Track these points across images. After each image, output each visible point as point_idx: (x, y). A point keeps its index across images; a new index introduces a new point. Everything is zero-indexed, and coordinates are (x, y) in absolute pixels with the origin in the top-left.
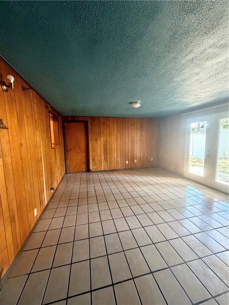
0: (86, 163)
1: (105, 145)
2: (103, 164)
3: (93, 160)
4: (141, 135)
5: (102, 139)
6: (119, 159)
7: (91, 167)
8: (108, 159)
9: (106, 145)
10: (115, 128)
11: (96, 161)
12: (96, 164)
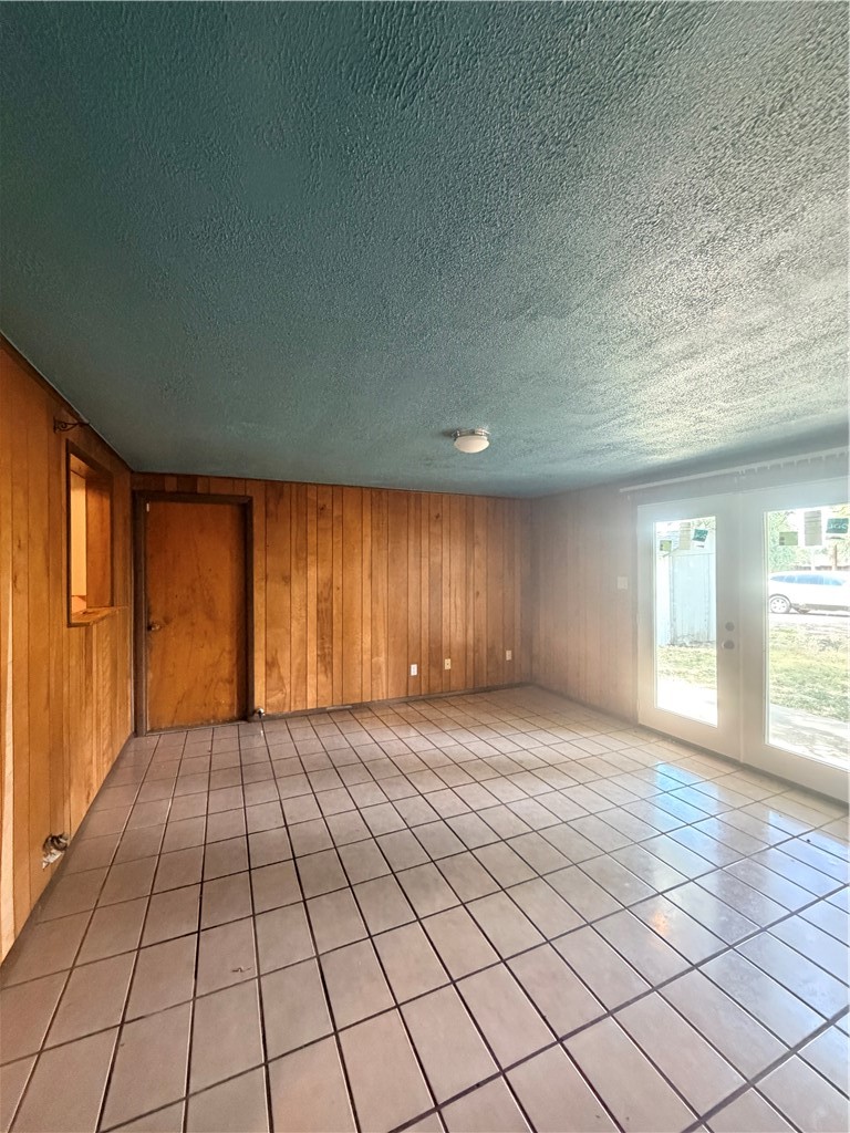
0: (235, 680)
1: (325, 598)
2: (311, 680)
3: (271, 665)
4: (468, 560)
5: (312, 573)
6: (382, 659)
7: (260, 700)
8: (336, 661)
9: (329, 599)
10: (367, 530)
11: (282, 670)
12: (284, 685)
